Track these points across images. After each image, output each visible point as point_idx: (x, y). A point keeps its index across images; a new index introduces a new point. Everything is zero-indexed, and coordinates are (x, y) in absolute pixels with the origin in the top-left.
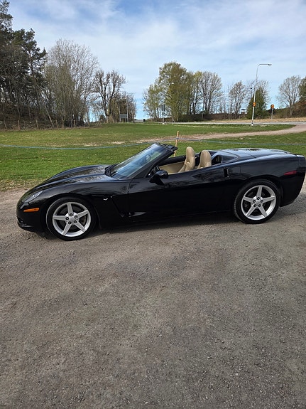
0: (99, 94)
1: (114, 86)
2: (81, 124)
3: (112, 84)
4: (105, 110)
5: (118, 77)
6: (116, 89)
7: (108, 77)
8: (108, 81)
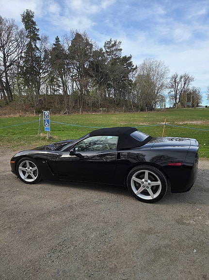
0: (173, 89)
1: (185, 84)
2: (152, 109)
3: (183, 83)
4: (176, 100)
5: (188, 77)
6: (186, 85)
7: (181, 78)
8: (180, 80)
